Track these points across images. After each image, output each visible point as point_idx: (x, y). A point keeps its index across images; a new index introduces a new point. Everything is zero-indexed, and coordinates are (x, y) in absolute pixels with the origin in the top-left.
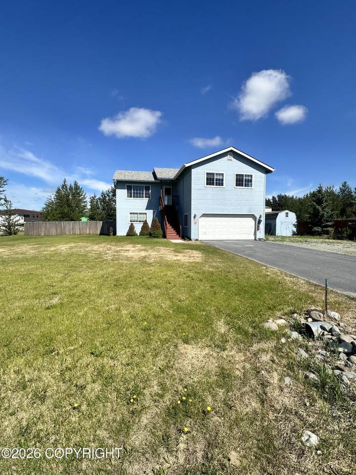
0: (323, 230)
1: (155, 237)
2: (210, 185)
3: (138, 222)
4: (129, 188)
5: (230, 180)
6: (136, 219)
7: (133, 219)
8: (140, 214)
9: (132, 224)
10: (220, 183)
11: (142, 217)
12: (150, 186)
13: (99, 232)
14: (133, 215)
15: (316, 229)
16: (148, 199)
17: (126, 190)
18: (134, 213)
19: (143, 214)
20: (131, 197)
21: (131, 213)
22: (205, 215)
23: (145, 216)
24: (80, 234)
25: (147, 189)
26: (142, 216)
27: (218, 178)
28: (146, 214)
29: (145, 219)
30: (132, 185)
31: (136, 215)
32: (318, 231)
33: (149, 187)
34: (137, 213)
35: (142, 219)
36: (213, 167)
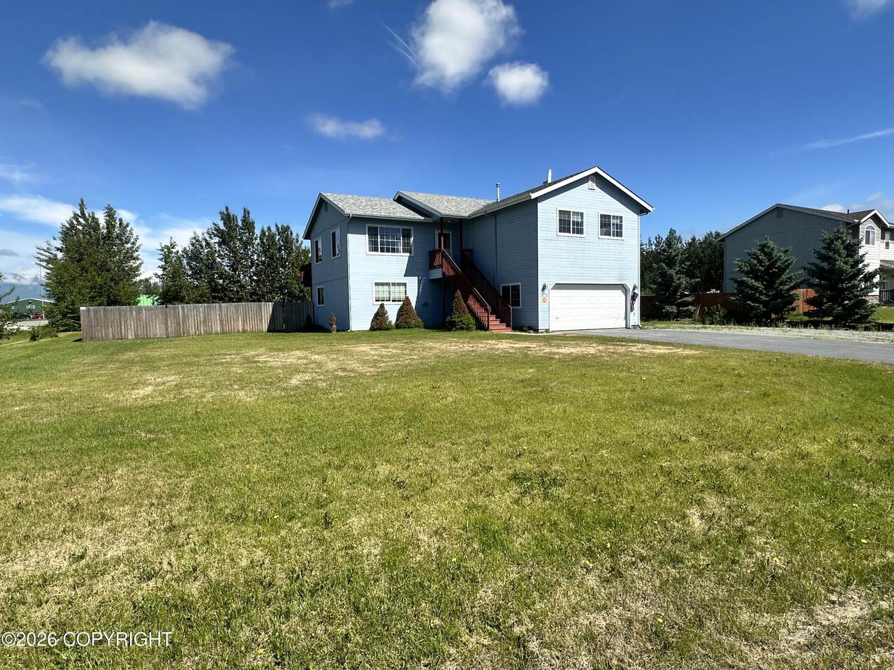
0: (679, 312)
1: (462, 329)
2: (565, 232)
3: (391, 302)
4: (373, 233)
5: (592, 225)
6: (386, 295)
7: (381, 296)
8: (394, 284)
9: (382, 306)
10: (579, 229)
11: (398, 292)
12: (412, 228)
13: (265, 327)
14: (381, 288)
15: (668, 308)
16: (408, 254)
17: (367, 235)
18: (382, 284)
19: (399, 284)
20: (376, 250)
21: (377, 284)
22: (559, 286)
23: (402, 288)
24: (223, 333)
25: (407, 235)
26: (397, 288)
27: (576, 220)
28: (405, 284)
29: (403, 296)
30: (379, 226)
31: (386, 288)
32: (672, 313)
33: (410, 230)
34: (388, 284)
35: (397, 296)
36: (568, 201)
